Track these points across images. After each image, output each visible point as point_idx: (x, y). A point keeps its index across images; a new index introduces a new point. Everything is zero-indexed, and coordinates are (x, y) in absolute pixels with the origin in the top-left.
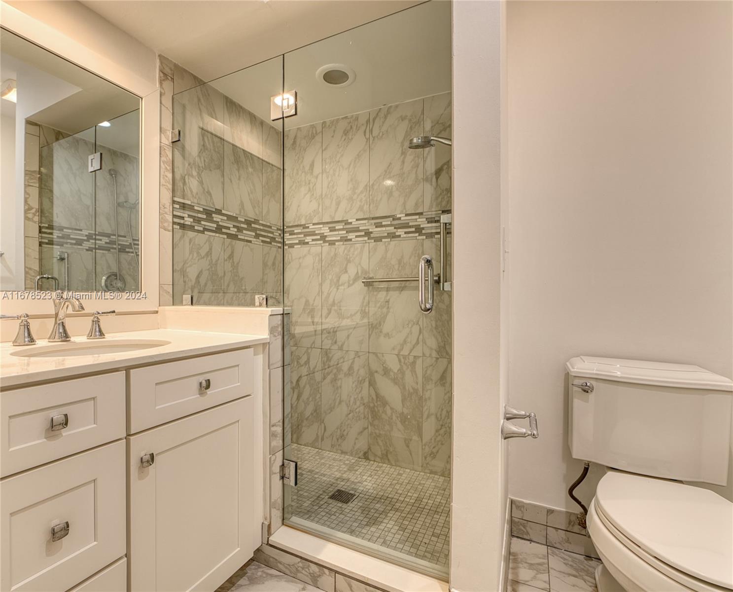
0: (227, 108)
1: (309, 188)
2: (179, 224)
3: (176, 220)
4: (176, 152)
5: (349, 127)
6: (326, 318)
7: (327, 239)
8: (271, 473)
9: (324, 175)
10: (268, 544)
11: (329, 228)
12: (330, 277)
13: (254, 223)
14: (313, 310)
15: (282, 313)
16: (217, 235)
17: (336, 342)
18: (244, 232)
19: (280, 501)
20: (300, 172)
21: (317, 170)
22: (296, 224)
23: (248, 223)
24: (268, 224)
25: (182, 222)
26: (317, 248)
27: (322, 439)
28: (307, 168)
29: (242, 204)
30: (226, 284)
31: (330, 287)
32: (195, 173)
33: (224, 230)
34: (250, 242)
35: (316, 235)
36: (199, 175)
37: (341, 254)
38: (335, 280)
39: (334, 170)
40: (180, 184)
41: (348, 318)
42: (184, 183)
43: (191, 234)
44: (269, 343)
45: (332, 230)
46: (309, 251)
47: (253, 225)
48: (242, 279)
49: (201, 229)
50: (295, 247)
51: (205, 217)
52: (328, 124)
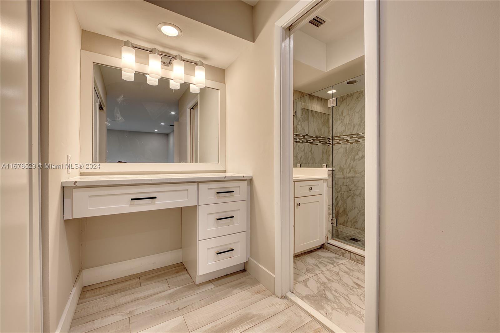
0: (310, 98)
1: (341, 121)
2: (295, 141)
3: (295, 140)
4: (294, 118)
5: (359, 95)
6: (349, 173)
7: (349, 141)
8: (328, 221)
9: (348, 116)
10: (327, 243)
11: (350, 137)
12: (351, 157)
13: (319, 137)
14: (343, 170)
15: (332, 170)
16: (307, 143)
17: (353, 183)
18: (316, 141)
19: (331, 231)
20: (337, 115)
21: (345, 114)
22: (336, 136)
23: (317, 137)
24: (324, 137)
25: (296, 140)
26: (345, 145)
27: (347, 222)
28: (340, 113)
29: (315, 131)
30: (309, 160)
31: (351, 161)
32: (300, 124)
33: (309, 141)
34: (317, 144)
35: (344, 140)
36: (301, 124)
37: (355, 147)
38: (353, 158)
39: (352, 114)
40: (295, 128)
41: (359, 173)
42: (297, 128)
43: (299, 144)
44: (328, 179)
45: (351, 138)
46: (341, 146)
47: (319, 138)
48: (315, 158)
49: (302, 142)
50: (335, 145)
51: (303, 138)
52: (349, 95)
